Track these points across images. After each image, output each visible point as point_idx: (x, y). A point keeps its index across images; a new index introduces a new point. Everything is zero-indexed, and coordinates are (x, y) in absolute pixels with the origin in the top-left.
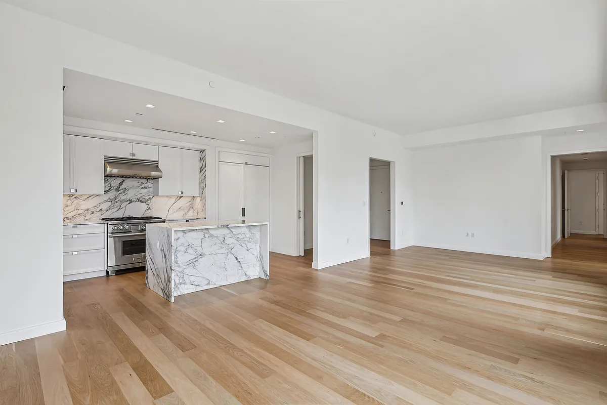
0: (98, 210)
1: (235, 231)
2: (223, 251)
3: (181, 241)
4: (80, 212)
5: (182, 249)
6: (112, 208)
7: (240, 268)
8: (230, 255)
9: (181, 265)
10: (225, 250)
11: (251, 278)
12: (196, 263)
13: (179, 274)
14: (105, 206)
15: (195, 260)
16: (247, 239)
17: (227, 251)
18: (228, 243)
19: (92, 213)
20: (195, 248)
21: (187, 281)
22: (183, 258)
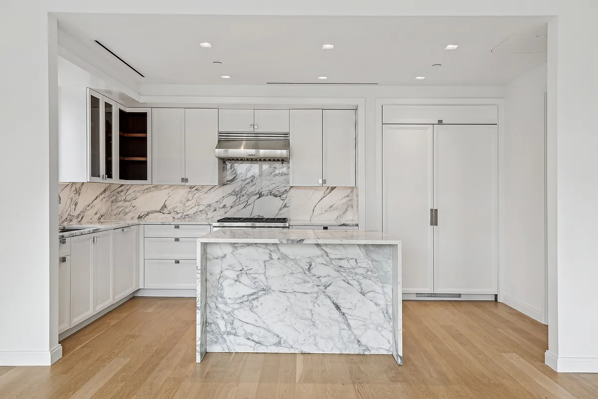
0: (222, 206)
1: (333, 253)
2: (307, 287)
3: (230, 260)
4: (201, 208)
5: (231, 274)
6: (237, 204)
7: (345, 327)
8: (322, 297)
9: (229, 301)
10: (313, 287)
11: (373, 352)
12: (255, 303)
13: (226, 317)
14: (229, 201)
15: (254, 297)
16: (360, 271)
17: (316, 289)
18: (318, 273)
19: (215, 210)
20: (253, 275)
21: (240, 332)
22: (231, 291)
